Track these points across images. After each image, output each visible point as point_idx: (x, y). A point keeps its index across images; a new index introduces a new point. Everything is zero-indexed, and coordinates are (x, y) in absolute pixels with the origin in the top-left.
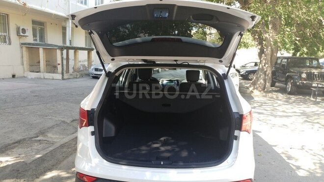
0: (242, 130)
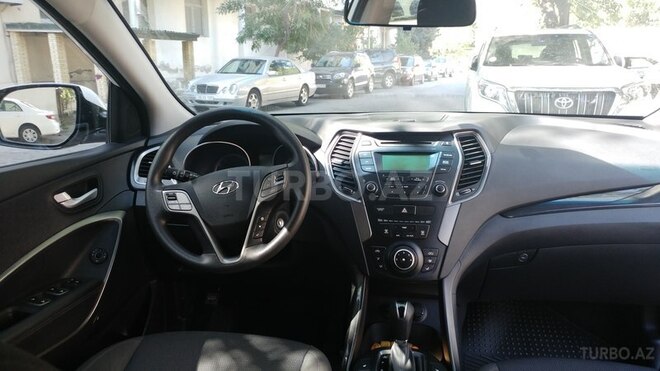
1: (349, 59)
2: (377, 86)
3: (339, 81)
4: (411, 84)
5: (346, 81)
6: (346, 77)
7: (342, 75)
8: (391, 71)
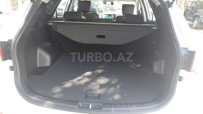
0: (192, 70)
1: (97, 3)
2: (105, 10)
3: (94, 9)
4: (114, 10)
5: (96, 9)
6: (96, 7)
7: (95, 7)
8: (109, 7)
